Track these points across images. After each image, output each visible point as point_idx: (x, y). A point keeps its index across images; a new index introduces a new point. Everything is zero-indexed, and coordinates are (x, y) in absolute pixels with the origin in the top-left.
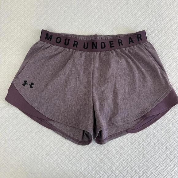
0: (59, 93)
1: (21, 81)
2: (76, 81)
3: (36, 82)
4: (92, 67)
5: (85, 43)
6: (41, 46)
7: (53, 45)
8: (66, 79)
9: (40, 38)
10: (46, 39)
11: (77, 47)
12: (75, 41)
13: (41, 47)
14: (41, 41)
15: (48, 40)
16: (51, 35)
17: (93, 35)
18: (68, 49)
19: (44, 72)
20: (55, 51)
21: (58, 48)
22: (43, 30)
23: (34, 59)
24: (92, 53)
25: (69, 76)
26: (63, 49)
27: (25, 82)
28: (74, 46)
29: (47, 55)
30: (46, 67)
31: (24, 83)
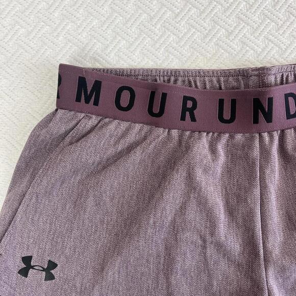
0: (147, 290)
1: (10, 263)
2: (204, 247)
3: (62, 258)
4: (257, 192)
5: (221, 102)
6: (63, 130)
7: (107, 120)
8: (166, 240)
9: (58, 97)
10: (78, 99)
11: (193, 119)
12: (186, 99)
13: (67, 133)
14: (60, 112)
15: (87, 101)
16: (96, 82)
17: (253, 70)
18: (161, 130)
19: (87, 222)
20: (117, 143)
21: (128, 130)
22: (62, 67)
23: (45, 182)
24: (252, 139)
25: (175, 230)
26: (143, 133)
27: (27, 260)
28: (183, 118)
29: (90, 161)
30: (90, 202)
31: (24, 266)
